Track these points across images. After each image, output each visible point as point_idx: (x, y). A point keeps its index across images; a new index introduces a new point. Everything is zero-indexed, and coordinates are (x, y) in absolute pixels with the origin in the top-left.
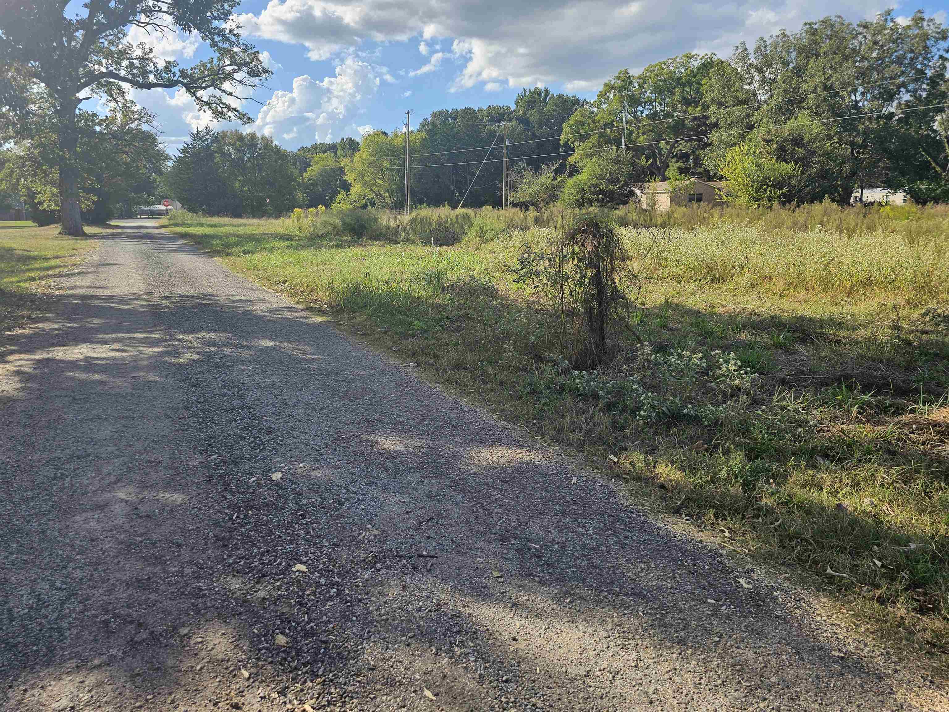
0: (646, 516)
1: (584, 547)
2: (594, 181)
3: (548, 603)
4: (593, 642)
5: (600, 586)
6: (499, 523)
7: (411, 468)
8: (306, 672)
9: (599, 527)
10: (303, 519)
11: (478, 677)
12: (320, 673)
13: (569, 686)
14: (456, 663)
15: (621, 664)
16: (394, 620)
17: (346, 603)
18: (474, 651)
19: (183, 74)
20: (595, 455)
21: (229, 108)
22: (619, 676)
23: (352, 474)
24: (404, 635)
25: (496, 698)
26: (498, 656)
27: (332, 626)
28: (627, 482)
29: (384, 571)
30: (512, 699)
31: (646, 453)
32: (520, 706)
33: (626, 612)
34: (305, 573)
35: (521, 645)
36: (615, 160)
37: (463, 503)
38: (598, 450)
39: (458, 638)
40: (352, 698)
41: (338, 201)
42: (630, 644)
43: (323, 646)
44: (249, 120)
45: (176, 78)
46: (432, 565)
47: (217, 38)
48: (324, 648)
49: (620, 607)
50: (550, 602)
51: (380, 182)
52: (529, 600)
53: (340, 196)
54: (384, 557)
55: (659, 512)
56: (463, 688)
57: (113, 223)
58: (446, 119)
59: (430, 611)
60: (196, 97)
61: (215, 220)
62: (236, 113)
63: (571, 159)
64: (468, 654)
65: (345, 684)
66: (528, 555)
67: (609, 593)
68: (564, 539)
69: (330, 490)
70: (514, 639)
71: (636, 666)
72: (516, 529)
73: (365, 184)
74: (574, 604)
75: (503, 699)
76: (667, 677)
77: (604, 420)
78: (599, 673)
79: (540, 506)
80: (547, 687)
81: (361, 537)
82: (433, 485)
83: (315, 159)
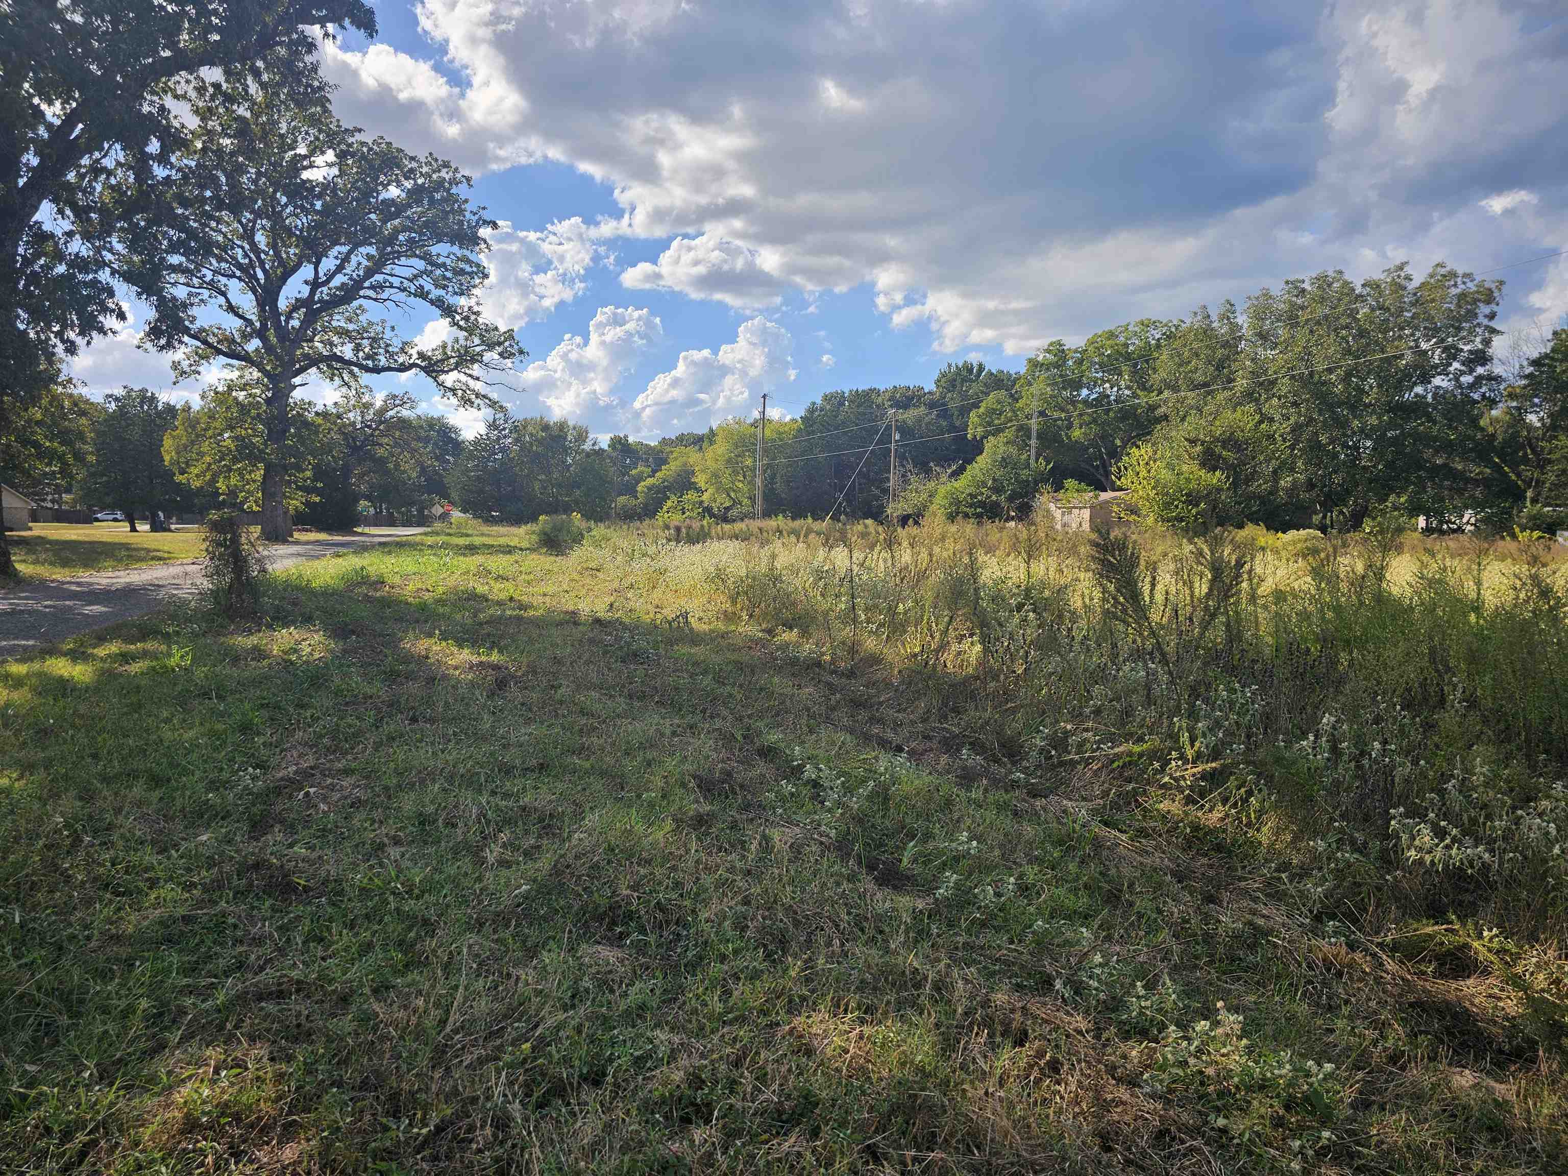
19: (421, 355)
21: (478, 395)
45: (411, 361)
47: (456, 317)
58: (841, 403)
60: (438, 383)
62: (487, 401)
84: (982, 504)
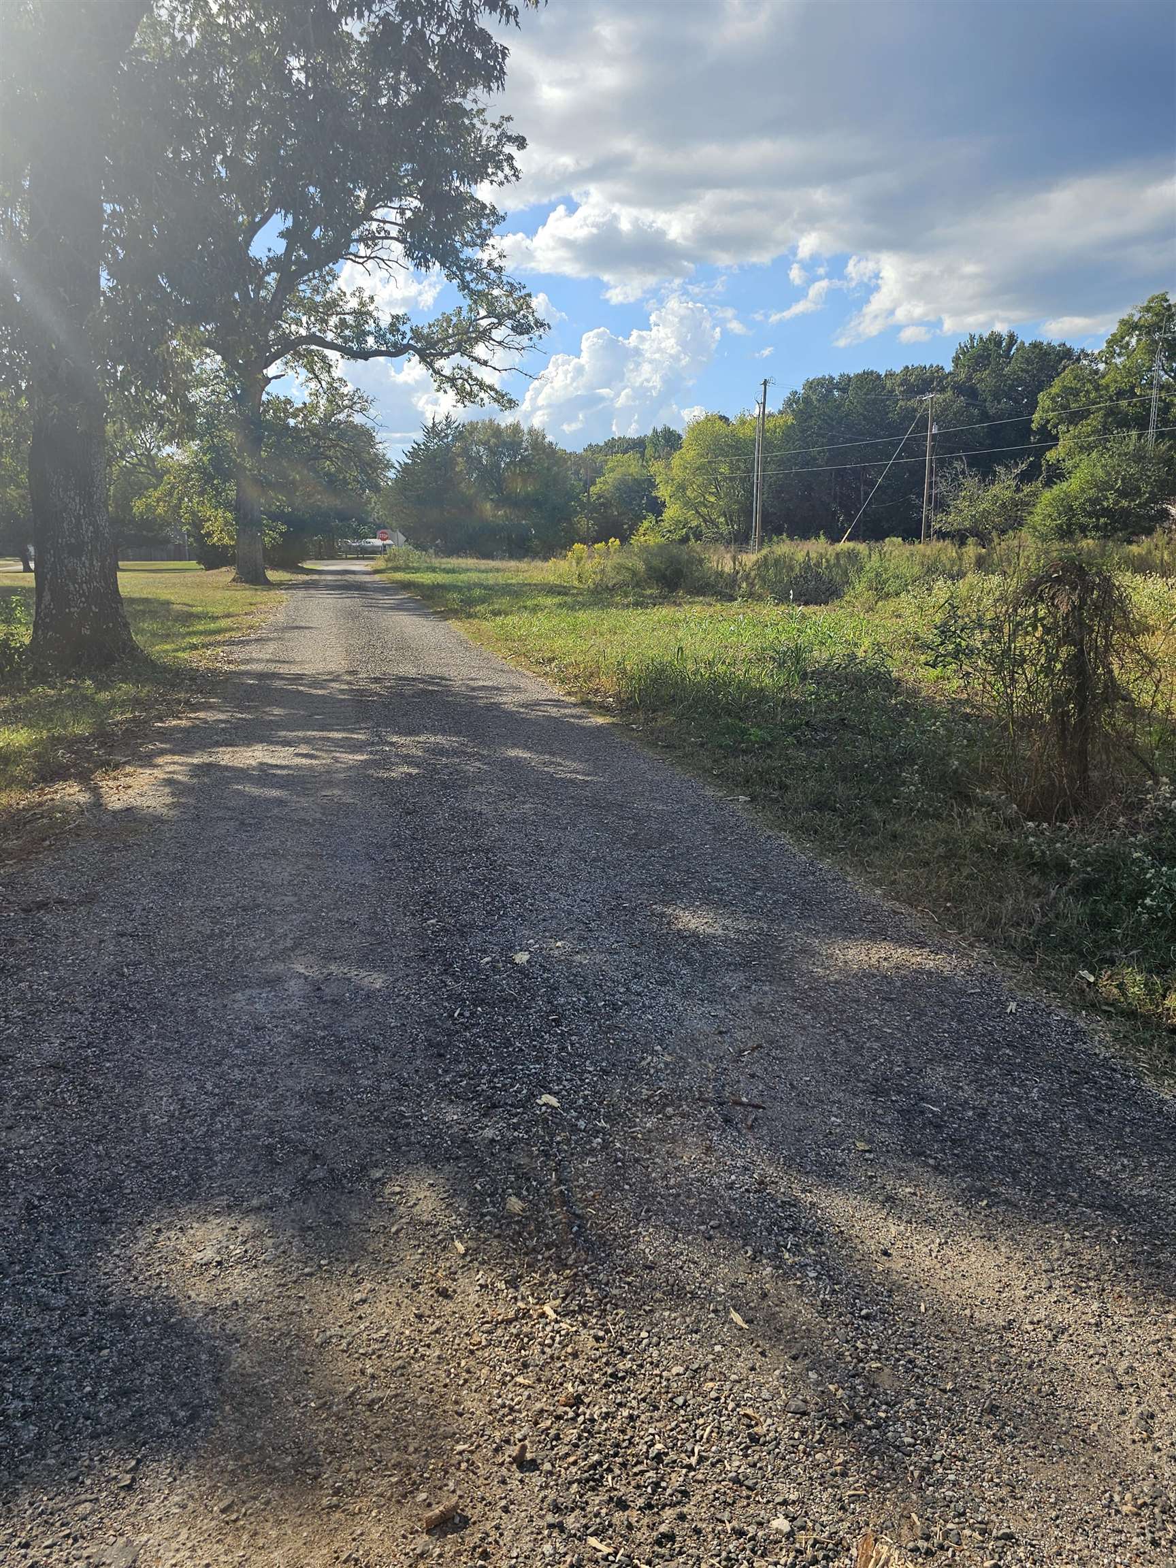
0: (1139, 1078)
1: (1019, 1119)
2: (1092, 493)
3: (948, 1203)
4: (1023, 1275)
5: (1044, 1186)
6: (873, 1065)
7: (729, 964)
8: (550, 1258)
9: (1050, 1089)
10: (557, 1026)
11: (819, 1303)
12: (570, 1262)
13: (974, 1340)
14: (786, 1277)
15: (1070, 1318)
16: (688, 1197)
17: (616, 1162)
18: (816, 1262)
19: (417, 334)
20: (1055, 968)
21: (482, 385)
22: (1065, 1337)
23: (636, 964)
24: (703, 1223)
25: (847, 1342)
26: (856, 1276)
27: (591, 1193)
28: (1109, 1018)
29: (677, 1120)
30: (875, 1347)
31: (1150, 972)
32: (887, 1359)
33: (1087, 1233)
34: (556, 1108)
35: (898, 1264)
36: (1134, 456)
37: (813, 1027)
38: (1061, 960)
39: (791, 1239)
40: (616, 1306)
41: (641, 531)
42: (1089, 1287)
43: (578, 1222)
44: (512, 404)
45: (405, 342)
46: (756, 1119)
47: (468, 276)
48: (579, 1226)
49: (1077, 1225)
50: (951, 1202)
51: (712, 499)
52: (915, 1194)
53: (646, 524)
54: (680, 1099)
55: (1165, 1074)
56: (794, 1318)
57: (308, 565)
58: (830, 391)
59: (747, 1190)
60: (434, 370)
61: (454, 562)
62: (492, 393)
63: (1051, 456)
64: (806, 1265)
65: (606, 1284)
66: (919, 1121)
67: (1059, 1200)
68: (984, 1102)
69: (601, 986)
70: (885, 1253)
71: (1097, 1325)
72: (901, 1077)
73: (688, 504)
74: (994, 1210)
75: (859, 1344)
76: (1152, 1349)
77: (1076, 910)
78: (1030, 1328)
79: (947, 1044)
80: (936, 1337)
81: (644, 1063)
82: (765, 993)
83: (610, 464)
84: (1106, 512)
